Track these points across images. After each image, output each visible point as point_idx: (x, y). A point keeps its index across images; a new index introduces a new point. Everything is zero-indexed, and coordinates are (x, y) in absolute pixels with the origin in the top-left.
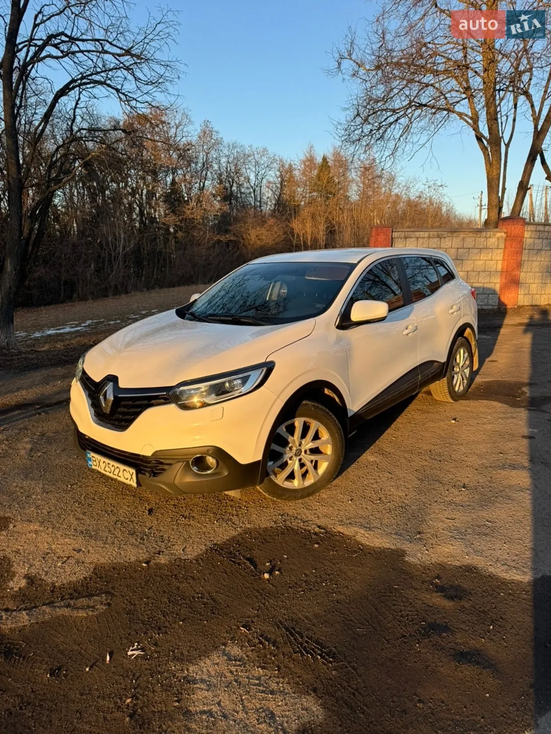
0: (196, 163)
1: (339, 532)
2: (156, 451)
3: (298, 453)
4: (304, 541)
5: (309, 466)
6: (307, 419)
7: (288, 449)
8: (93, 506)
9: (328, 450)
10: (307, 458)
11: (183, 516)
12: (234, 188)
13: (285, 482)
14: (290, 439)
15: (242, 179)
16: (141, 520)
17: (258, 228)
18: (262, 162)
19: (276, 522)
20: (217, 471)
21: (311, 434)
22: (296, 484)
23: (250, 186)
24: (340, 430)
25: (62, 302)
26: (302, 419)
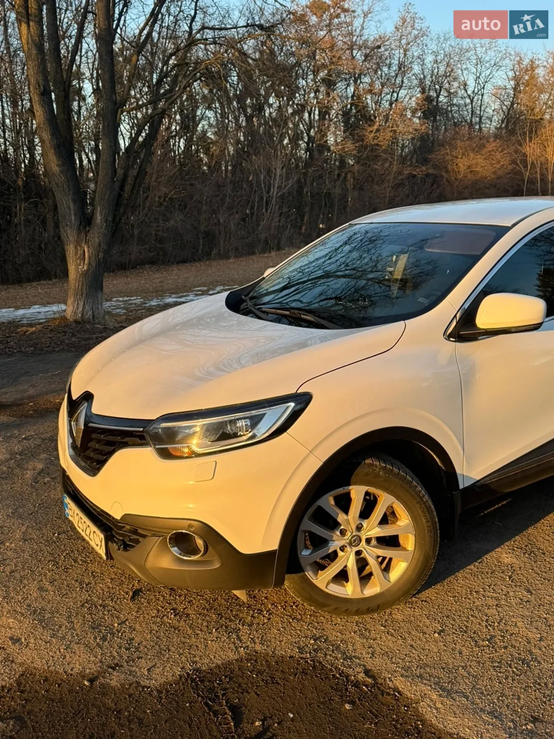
0: (390, 66)
1: (396, 689)
2: (126, 514)
3: (355, 541)
4: (333, 692)
5: (373, 565)
6: (372, 490)
7: (338, 533)
8: (70, 571)
9: (409, 542)
10: (372, 553)
11: (174, 609)
12: (441, 98)
13: (331, 584)
14: (341, 517)
15: (456, 84)
16: (117, 607)
17: (472, 155)
18: (488, 58)
19: (301, 650)
20: (205, 558)
21: (378, 513)
22: (350, 590)
23: (465, 95)
24: (430, 512)
25: (200, 260)
26: (363, 489)
